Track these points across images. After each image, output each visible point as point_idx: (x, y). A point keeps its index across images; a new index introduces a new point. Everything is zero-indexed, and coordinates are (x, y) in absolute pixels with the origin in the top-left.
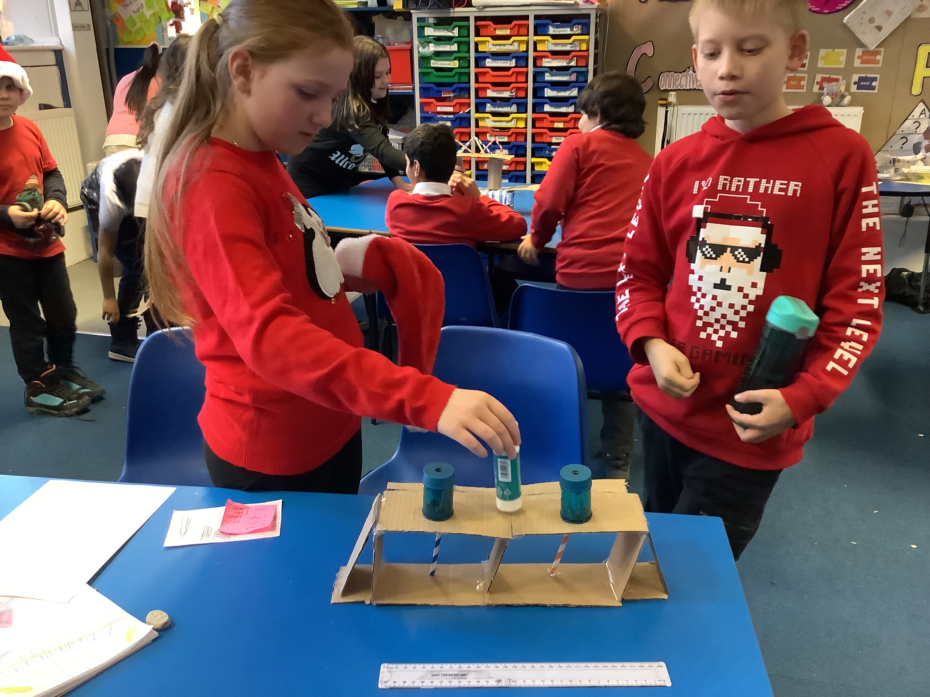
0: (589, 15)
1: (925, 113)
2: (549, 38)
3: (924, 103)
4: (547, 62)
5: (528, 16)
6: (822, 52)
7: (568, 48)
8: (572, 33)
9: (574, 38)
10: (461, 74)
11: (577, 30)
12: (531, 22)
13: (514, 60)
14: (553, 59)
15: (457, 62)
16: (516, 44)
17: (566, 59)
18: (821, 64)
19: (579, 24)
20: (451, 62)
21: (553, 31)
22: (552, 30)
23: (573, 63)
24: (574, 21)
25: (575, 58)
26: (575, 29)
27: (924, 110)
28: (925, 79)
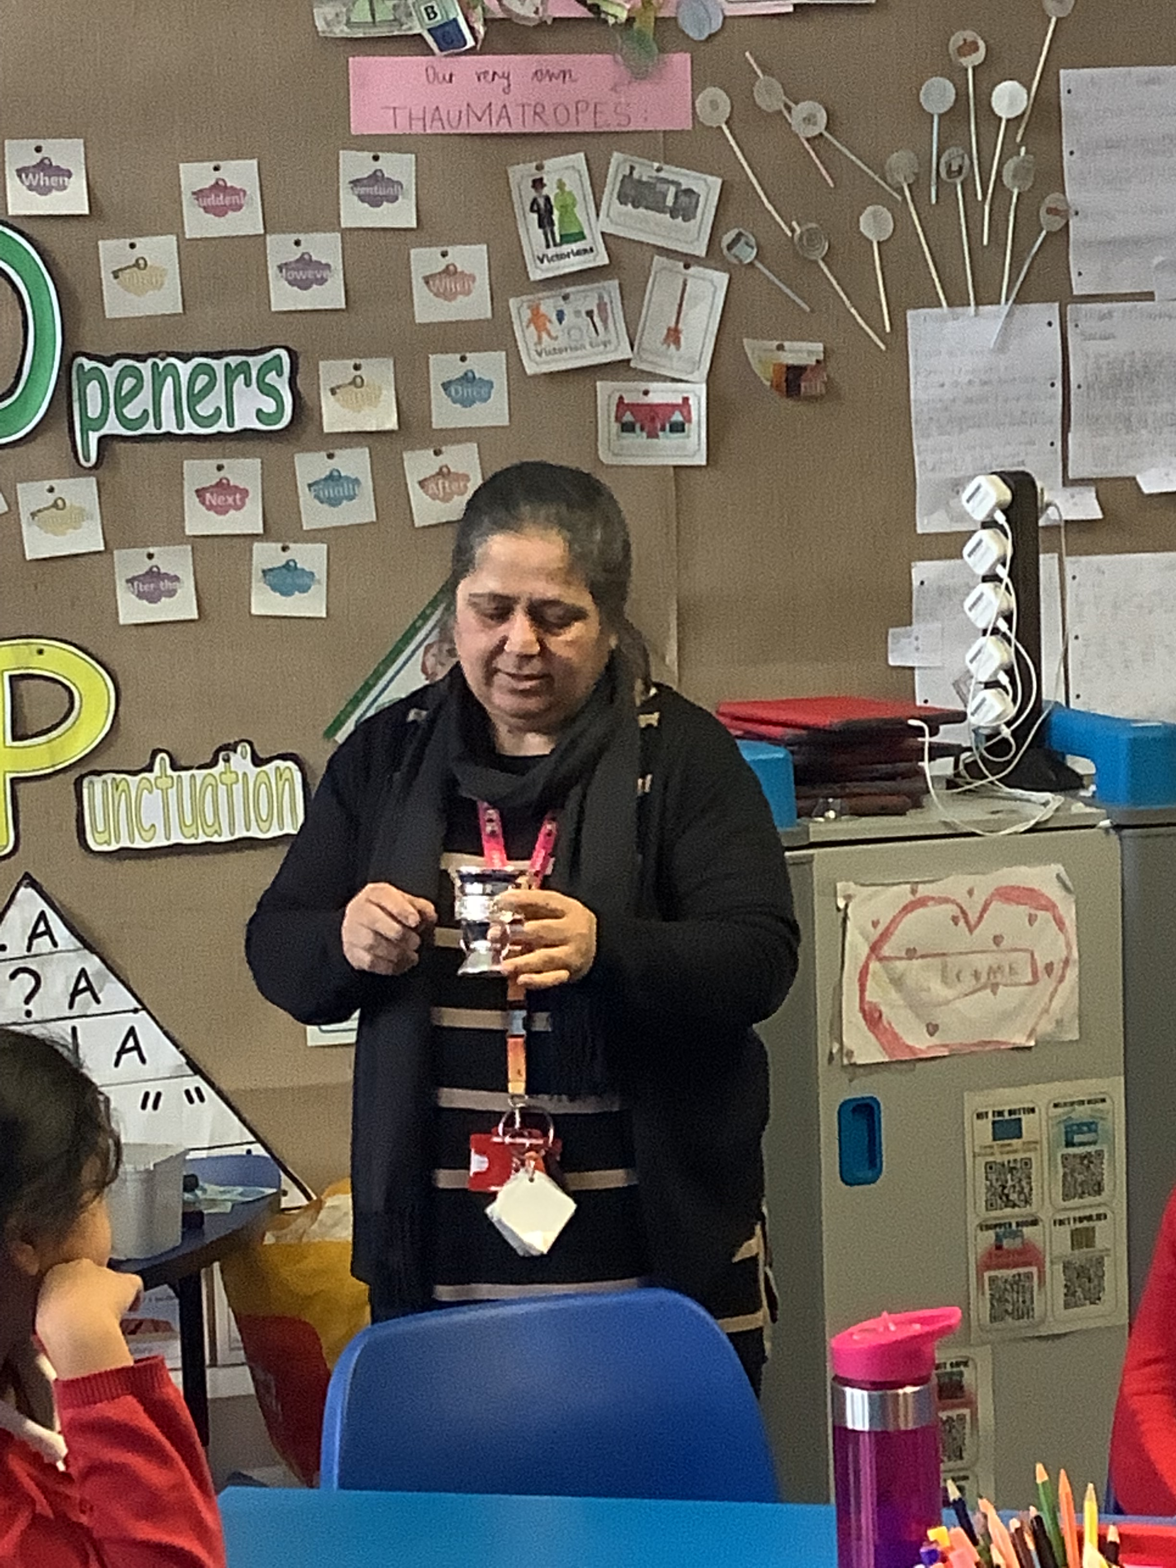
1: (48, 932)
3: (34, 884)
27: (42, 916)
28: (21, 786)
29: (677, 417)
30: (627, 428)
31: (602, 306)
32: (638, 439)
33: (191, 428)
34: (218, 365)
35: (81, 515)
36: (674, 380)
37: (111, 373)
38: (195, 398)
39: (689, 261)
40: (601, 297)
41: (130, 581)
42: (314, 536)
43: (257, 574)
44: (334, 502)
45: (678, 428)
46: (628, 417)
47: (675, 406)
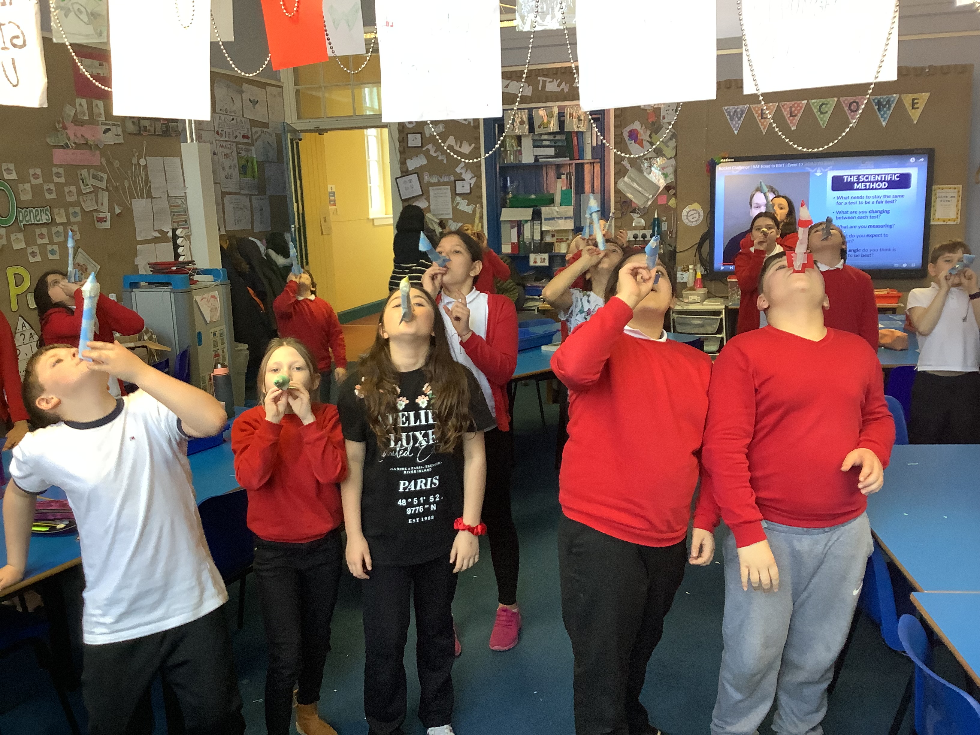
1: (25, 326)
27: (23, 323)
28: (18, 296)
32: (100, 224)
33: (36, 222)
34: (39, 209)
35: (21, 241)
36: (104, 212)
37: (23, 211)
38: (36, 216)
39: (103, 190)
40: (92, 197)
41: (30, 253)
42: (56, 243)
43: (48, 251)
44: (58, 237)
45: (105, 221)
46: (98, 220)
47: (104, 218)
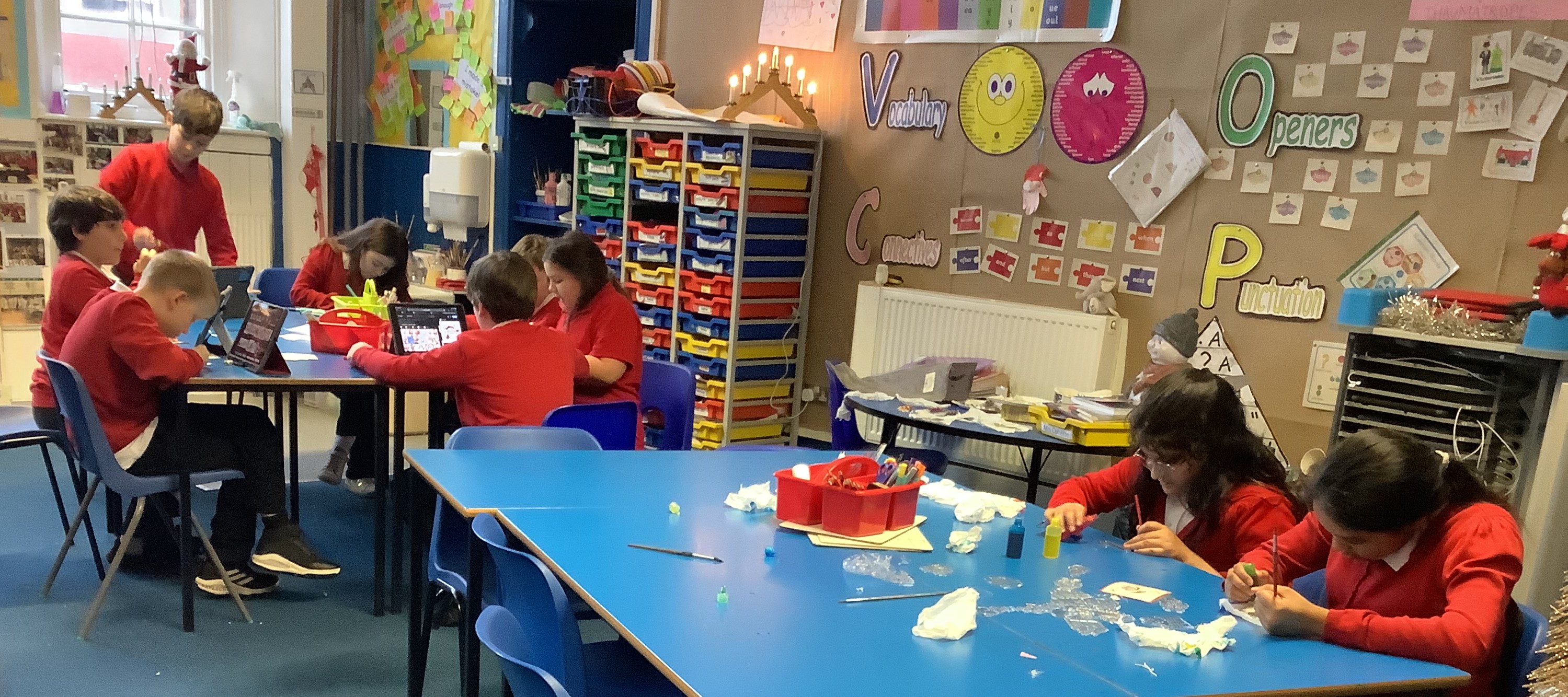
0: (742, 137)
2: (699, 166)
3: (1217, 321)
4: (699, 199)
5: (682, 134)
6: (1085, 224)
7: (718, 182)
8: (724, 161)
9: (724, 168)
10: (616, 206)
11: (731, 158)
12: (685, 142)
13: (666, 193)
14: (704, 196)
15: (612, 189)
16: (669, 171)
17: (715, 197)
18: (1082, 243)
19: (732, 149)
20: (608, 189)
21: (707, 157)
22: (705, 156)
23: (724, 205)
24: (726, 145)
25: (726, 197)
26: (727, 157)
28: (1220, 281)
29: (1525, 158)
30: (1501, 161)
31: (1503, 103)
32: (1506, 166)
33: (1314, 145)
34: (1330, 119)
35: (1265, 178)
36: (1529, 140)
37: (1288, 120)
38: (1318, 133)
39: (1550, 84)
40: (1503, 99)
41: (1278, 206)
42: (1353, 196)
43: (1327, 209)
44: (1365, 182)
45: (1525, 163)
46: (1503, 156)
47: (1525, 153)
